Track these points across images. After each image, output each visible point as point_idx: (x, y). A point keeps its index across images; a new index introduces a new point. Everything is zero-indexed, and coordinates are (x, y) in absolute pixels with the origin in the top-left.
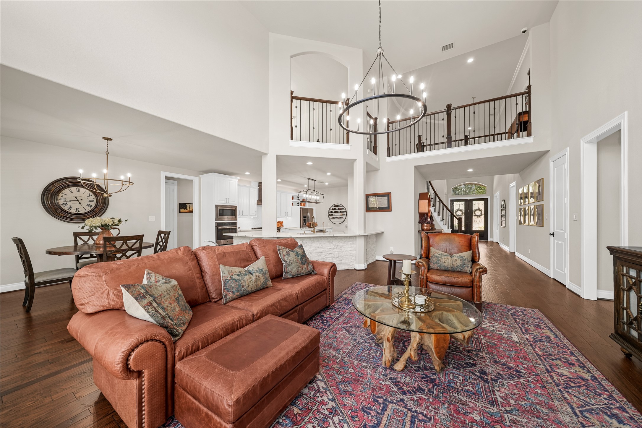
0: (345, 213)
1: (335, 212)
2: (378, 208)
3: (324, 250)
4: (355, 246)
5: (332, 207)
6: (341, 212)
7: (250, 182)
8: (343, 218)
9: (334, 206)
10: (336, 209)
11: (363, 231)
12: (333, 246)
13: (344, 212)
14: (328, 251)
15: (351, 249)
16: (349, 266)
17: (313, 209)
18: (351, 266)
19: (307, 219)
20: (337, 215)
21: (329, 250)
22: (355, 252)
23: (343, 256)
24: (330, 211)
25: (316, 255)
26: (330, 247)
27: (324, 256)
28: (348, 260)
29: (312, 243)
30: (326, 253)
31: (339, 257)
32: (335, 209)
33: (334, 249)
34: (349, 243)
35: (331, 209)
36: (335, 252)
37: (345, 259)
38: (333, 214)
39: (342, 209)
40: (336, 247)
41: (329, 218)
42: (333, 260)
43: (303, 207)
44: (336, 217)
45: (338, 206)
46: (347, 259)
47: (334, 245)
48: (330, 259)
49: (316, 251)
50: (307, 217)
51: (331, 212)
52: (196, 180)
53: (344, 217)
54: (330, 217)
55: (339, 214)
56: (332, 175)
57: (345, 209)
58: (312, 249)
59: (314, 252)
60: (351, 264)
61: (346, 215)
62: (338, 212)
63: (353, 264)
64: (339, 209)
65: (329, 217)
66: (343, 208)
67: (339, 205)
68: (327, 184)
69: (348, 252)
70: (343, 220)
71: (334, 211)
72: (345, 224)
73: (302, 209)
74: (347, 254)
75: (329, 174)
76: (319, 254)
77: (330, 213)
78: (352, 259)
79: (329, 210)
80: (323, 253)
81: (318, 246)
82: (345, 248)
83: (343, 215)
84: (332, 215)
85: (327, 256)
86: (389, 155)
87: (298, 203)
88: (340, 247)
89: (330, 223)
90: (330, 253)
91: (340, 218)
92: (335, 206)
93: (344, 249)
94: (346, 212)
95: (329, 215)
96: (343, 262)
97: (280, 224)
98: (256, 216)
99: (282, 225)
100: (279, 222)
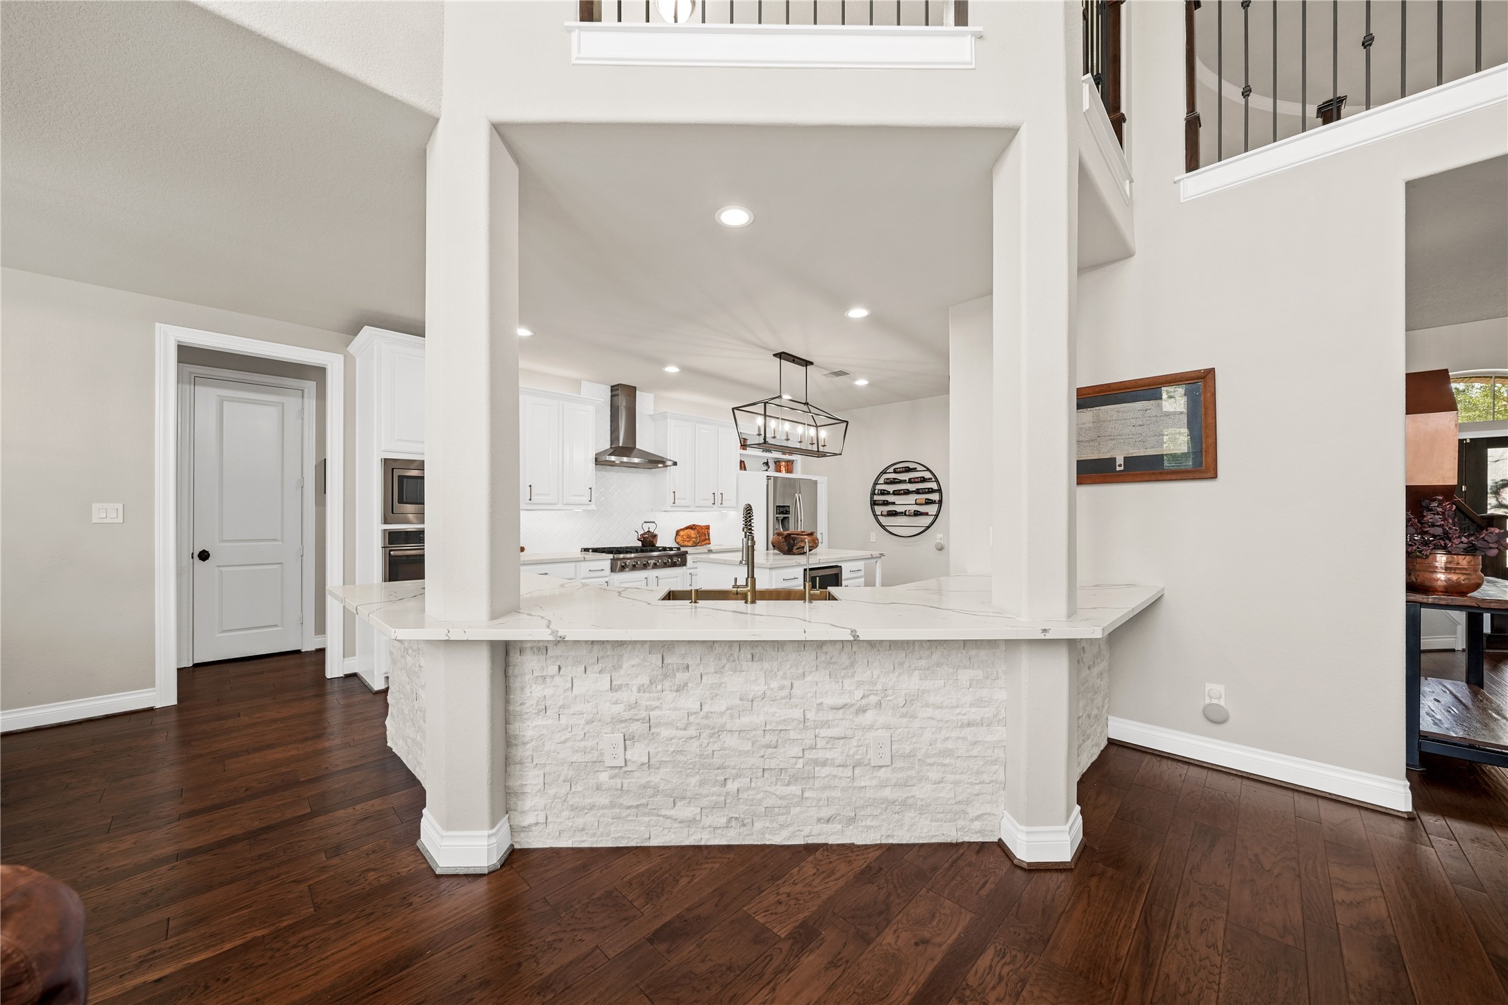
0: (935, 497)
1: (896, 493)
2: (1120, 460)
3: (797, 714)
4: (1002, 695)
5: (884, 472)
6: (918, 492)
7: (578, 382)
8: (926, 514)
9: (891, 470)
10: (901, 482)
11: (1061, 608)
12: (858, 694)
13: (931, 491)
14: (825, 724)
15: (975, 714)
16: (961, 823)
17: (815, 482)
18: (977, 825)
19: (791, 516)
20: (905, 503)
21: (831, 716)
22: (999, 733)
23: (920, 755)
24: (878, 487)
25: (747, 746)
26: (840, 701)
27: (796, 751)
28: (956, 783)
29: (719, 671)
30: (810, 735)
31: (899, 764)
32: (894, 482)
33: (862, 710)
34: (965, 675)
35: (881, 481)
36: (871, 728)
37: (934, 775)
38: (890, 498)
39: (923, 480)
40: (873, 699)
41: (875, 516)
42: (853, 778)
43: (783, 474)
44: (899, 509)
45: (908, 470)
46: (950, 777)
47: (860, 684)
48: (835, 771)
49: (746, 720)
50: (792, 510)
51: (883, 493)
52: (333, 364)
53: (932, 509)
54: (878, 509)
55: (912, 499)
56: (875, 321)
57: (937, 481)
58: (720, 706)
59: (736, 724)
60: (973, 811)
61: (940, 502)
62: (907, 492)
63: (988, 808)
64: (911, 481)
65: (874, 512)
66: (927, 475)
67: (912, 466)
68: (862, 382)
69: (954, 734)
70: (926, 521)
71: (891, 488)
72: (936, 535)
73: (771, 482)
74: (950, 745)
75: (858, 313)
76: (770, 738)
77: (876, 498)
78: (985, 777)
79: (876, 484)
80: (793, 735)
81: (758, 688)
82: (936, 707)
83: (929, 502)
84: (886, 503)
85: (820, 755)
86: (1192, 163)
87: (767, 464)
88: (901, 701)
89: (876, 533)
90: (835, 732)
91: (917, 514)
92: (895, 472)
93: (929, 712)
94: (939, 491)
95: (874, 503)
96: (922, 792)
97: (698, 533)
98: (592, 506)
99: (703, 538)
100: (691, 527)
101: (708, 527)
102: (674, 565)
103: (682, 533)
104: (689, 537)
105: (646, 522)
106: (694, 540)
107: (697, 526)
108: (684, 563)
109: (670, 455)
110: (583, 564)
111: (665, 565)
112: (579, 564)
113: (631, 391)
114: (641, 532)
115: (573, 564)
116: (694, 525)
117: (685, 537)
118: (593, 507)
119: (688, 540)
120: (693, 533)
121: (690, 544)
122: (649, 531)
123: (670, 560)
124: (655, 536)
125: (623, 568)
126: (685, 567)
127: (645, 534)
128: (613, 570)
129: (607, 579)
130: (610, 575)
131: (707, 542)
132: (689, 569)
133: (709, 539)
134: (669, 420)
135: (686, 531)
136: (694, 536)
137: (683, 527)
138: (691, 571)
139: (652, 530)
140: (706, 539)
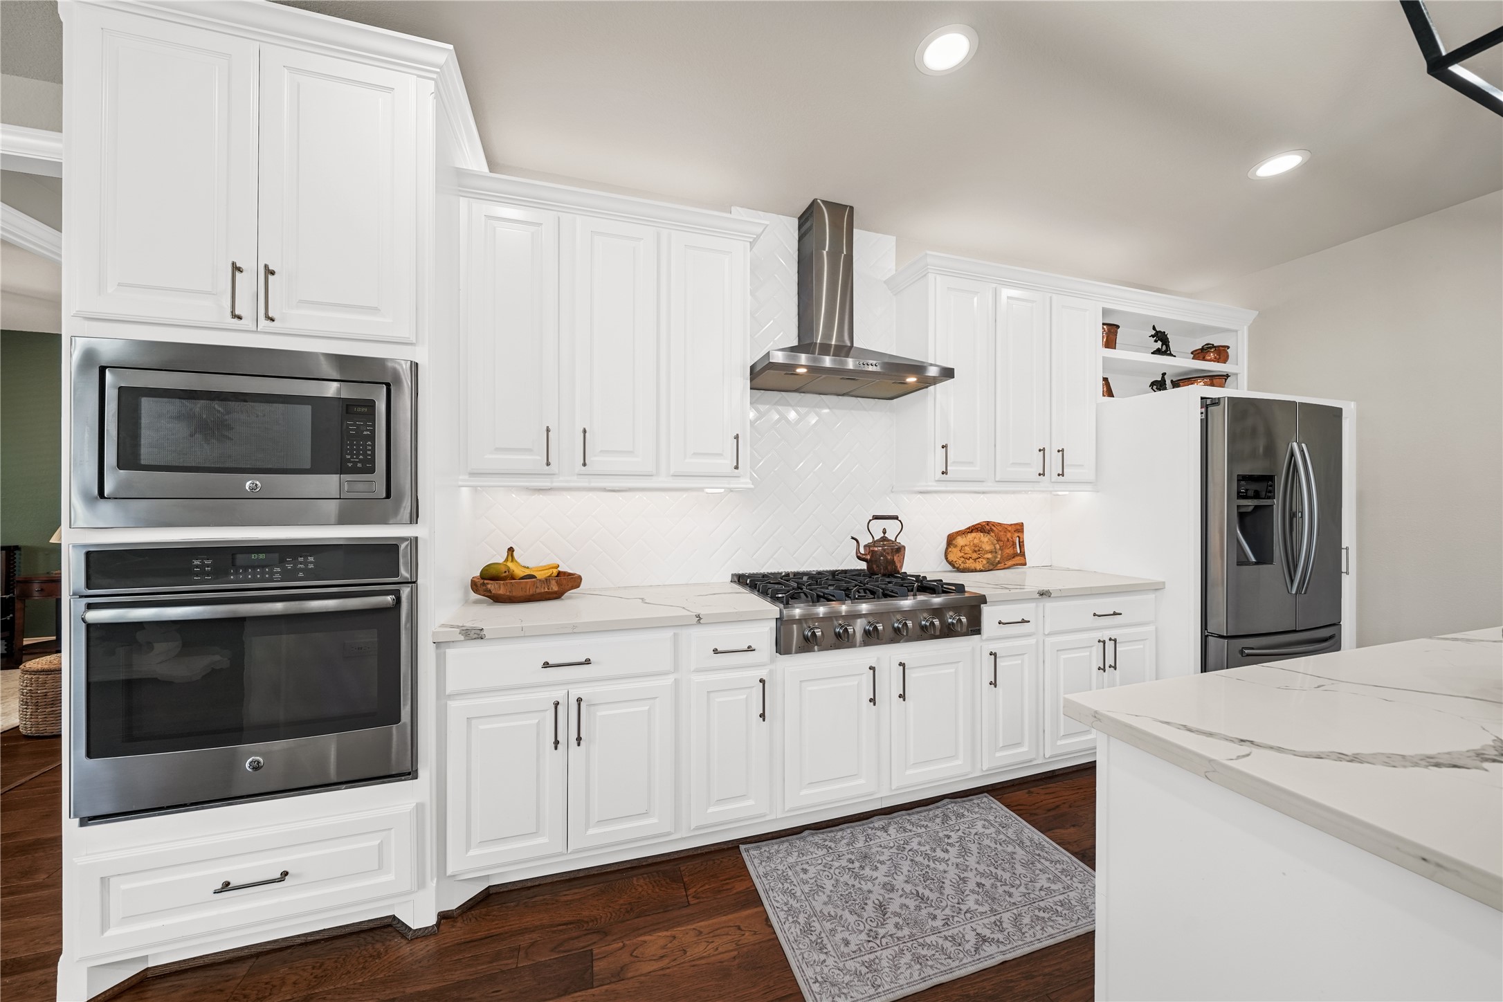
97: (999, 540)
98: (742, 480)
99: (1009, 551)
100: (982, 528)
101: (1019, 528)
102: (948, 632)
103: (960, 541)
104: (977, 550)
105: (876, 518)
106: (989, 556)
107: (994, 524)
108: (974, 628)
109: (935, 357)
110: (697, 632)
111: (925, 633)
112: (684, 633)
113: (843, 215)
114: (866, 540)
115: (668, 634)
116: (988, 523)
117: (967, 549)
118: (744, 482)
119: (975, 556)
120: (985, 541)
121: (979, 566)
122: (884, 539)
123: (937, 622)
124: (900, 550)
125: (809, 643)
126: (976, 637)
127: (875, 543)
128: (782, 647)
129: (763, 674)
130: (772, 661)
131: (1017, 560)
132: (987, 640)
133: (1022, 554)
134: (931, 277)
135: (971, 536)
136: (988, 548)
137: (963, 528)
138: (994, 647)
139: (891, 536)
140: (1015, 555)
